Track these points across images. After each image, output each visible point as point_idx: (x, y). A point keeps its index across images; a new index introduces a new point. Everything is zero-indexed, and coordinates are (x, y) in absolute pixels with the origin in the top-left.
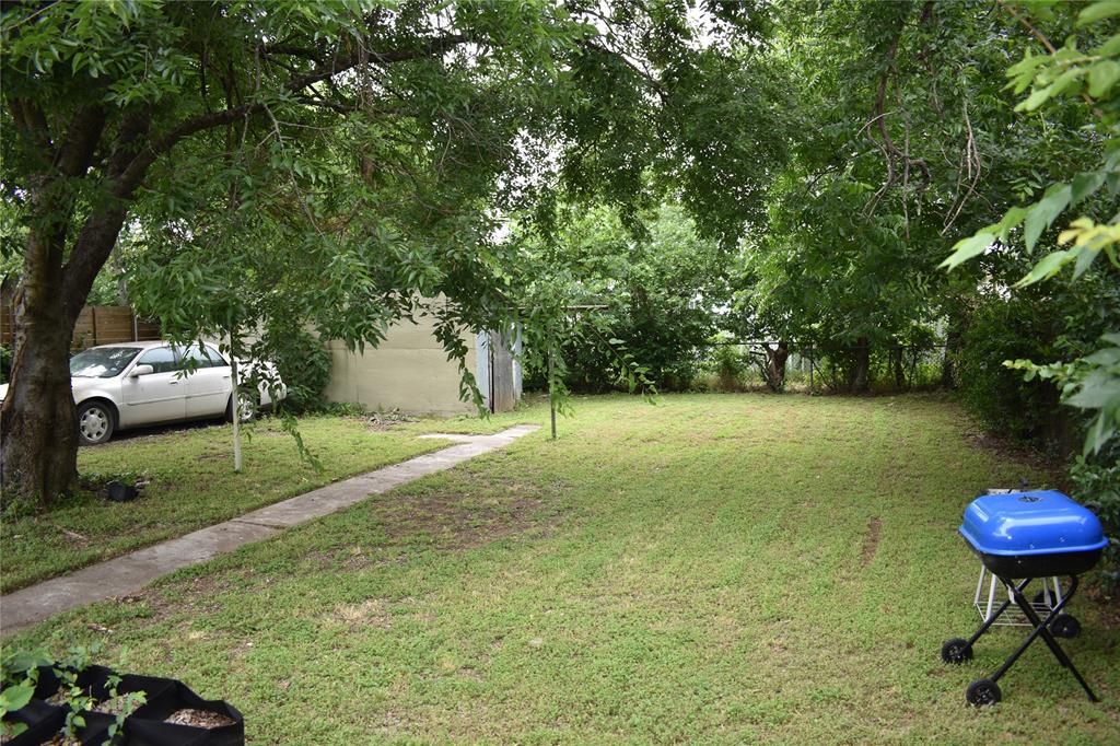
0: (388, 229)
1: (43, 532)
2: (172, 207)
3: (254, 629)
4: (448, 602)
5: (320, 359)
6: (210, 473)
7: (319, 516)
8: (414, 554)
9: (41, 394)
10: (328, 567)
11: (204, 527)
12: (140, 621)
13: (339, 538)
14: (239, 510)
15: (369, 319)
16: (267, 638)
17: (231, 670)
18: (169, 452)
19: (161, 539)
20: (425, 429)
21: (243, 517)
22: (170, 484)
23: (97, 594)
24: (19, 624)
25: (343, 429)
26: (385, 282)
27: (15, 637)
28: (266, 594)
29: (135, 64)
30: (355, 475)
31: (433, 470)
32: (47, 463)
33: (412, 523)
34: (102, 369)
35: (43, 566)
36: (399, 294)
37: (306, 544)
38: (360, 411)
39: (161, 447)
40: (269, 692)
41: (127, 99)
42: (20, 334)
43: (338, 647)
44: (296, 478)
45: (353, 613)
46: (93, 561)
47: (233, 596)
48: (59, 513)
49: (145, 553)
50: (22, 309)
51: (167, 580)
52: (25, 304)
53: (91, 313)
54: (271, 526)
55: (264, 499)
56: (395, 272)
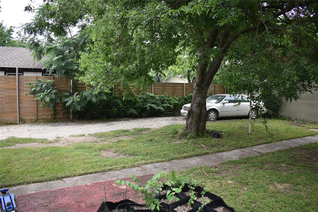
0: (304, 61)
1: (195, 143)
2: (234, 55)
3: (247, 184)
4: (314, 190)
5: (278, 102)
6: (241, 133)
7: (273, 151)
8: (303, 170)
9: (198, 107)
10: (273, 169)
11: (237, 149)
12: (215, 174)
13: (278, 160)
14: (248, 145)
15: (295, 91)
16: (251, 188)
17: (239, 196)
18: (231, 125)
19: (225, 151)
20: (312, 127)
21: (249, 148)
22: (230, 135)
23: (206, 163)
24: (186, 168)
25: (283, 124)
26: (302, 79)
27: (184, 171)
28: (253, 174)
29: (225, 13)
30: (286, 140)
31: (313, 142)
32: (199, 125)
33: (304, 159)
34: (216, 101)
35: (194, 153)
36: (307, 83)
37: (267, 160)
38: (289, 119)
39: (229, 124)
40: (248, 206)
41: (222, 24)
42: (194, 91)
43: (273, 197)
44: (267, 138)
45: (280, 187)
46: (206, 154)
47: (243, 172)
48: (200, 139)
49: (220, 154)
50: (195, 84)
51: (225, 163)
52: (196, 83)
53: (214, 86)
54: (257, 152)
55: (256, 143)
56: (306, 75)
